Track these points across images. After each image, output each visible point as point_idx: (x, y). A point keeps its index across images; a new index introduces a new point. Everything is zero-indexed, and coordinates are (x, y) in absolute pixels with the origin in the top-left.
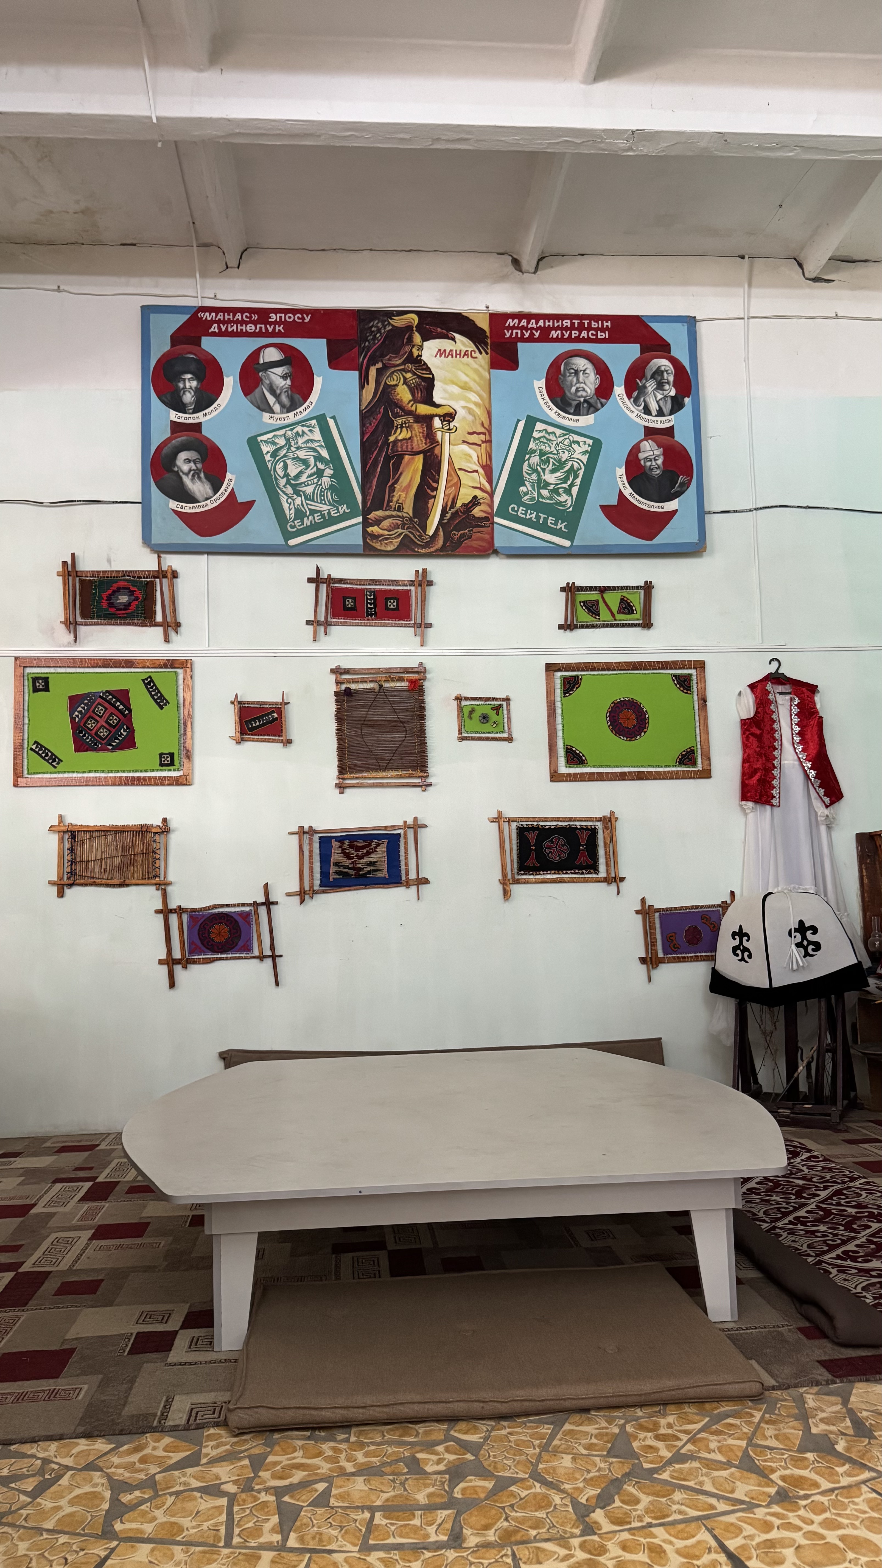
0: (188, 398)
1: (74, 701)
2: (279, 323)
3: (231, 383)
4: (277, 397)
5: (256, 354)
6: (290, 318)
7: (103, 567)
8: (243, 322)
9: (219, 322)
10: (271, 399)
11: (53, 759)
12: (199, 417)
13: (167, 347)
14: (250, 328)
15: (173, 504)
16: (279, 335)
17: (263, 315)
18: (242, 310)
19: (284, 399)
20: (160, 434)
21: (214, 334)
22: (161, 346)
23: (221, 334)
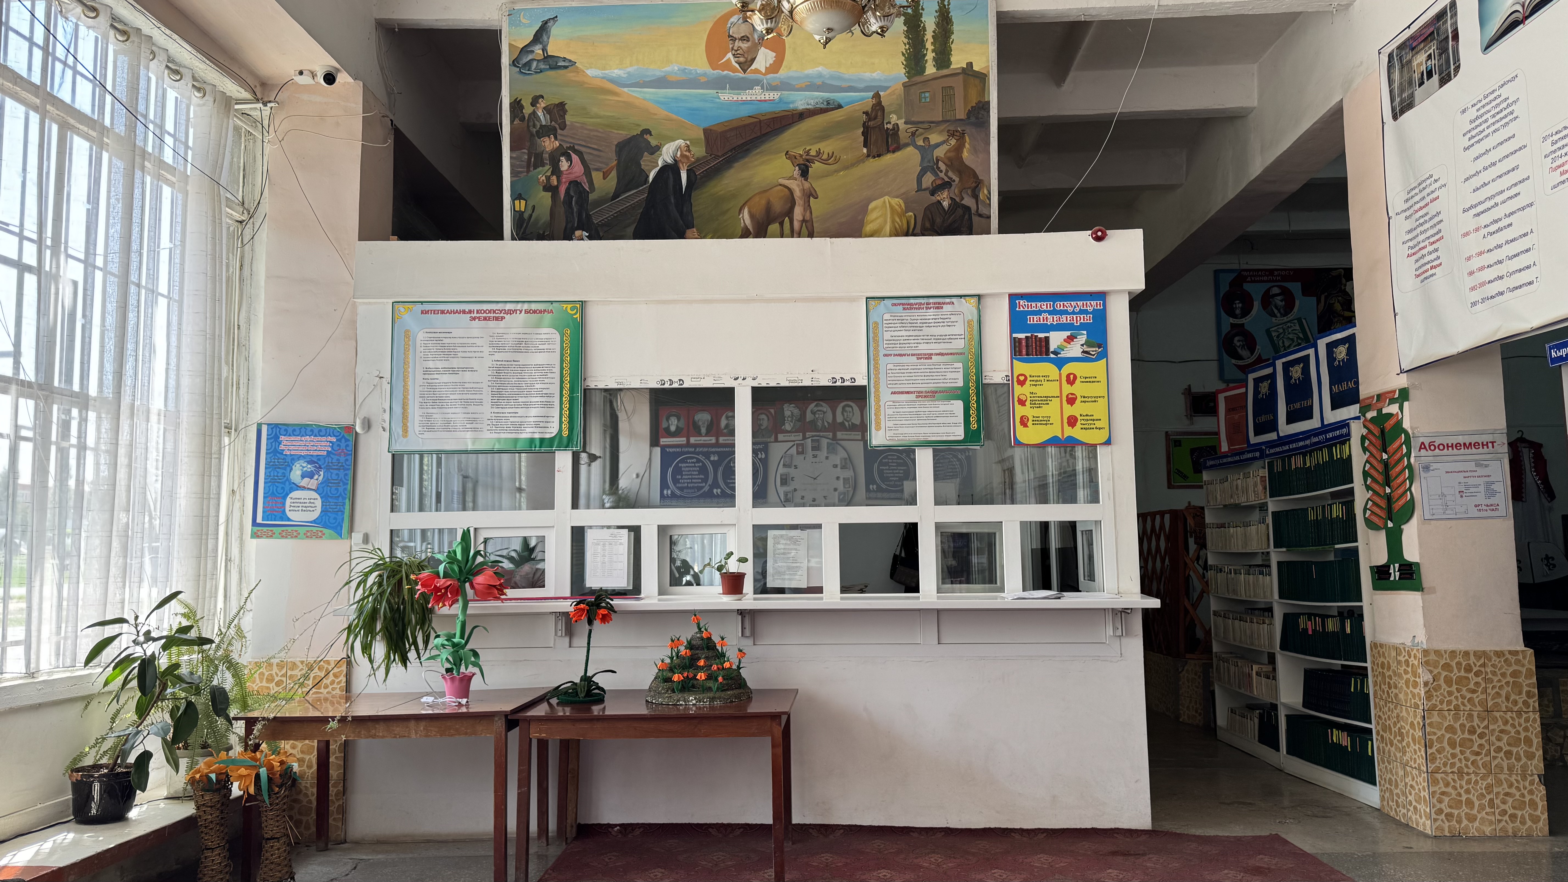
0: (1238, 312)
1: (1193, 451)
2: (1278, 275)
3: (1257, 305)
4: (1279, 311)
5: (1268, 290)
6: (1283, 273)
7: (1202, 390)
8: (1261, 276)
9: (1251, 276)
10: (1276, 311)
11: (1185, 477)
12: (1243, 321)
13: (1228, 288)
14: (1265, 278)
15: (1233, 361)
16: (1279, 281)
17: (1271, 272)
18: (1261, 270)
19: (1282, 311)
20: (1226, 329)
21: (1248, 282)
22: (1224, 288)
23: (1252, 282)
